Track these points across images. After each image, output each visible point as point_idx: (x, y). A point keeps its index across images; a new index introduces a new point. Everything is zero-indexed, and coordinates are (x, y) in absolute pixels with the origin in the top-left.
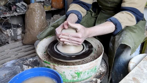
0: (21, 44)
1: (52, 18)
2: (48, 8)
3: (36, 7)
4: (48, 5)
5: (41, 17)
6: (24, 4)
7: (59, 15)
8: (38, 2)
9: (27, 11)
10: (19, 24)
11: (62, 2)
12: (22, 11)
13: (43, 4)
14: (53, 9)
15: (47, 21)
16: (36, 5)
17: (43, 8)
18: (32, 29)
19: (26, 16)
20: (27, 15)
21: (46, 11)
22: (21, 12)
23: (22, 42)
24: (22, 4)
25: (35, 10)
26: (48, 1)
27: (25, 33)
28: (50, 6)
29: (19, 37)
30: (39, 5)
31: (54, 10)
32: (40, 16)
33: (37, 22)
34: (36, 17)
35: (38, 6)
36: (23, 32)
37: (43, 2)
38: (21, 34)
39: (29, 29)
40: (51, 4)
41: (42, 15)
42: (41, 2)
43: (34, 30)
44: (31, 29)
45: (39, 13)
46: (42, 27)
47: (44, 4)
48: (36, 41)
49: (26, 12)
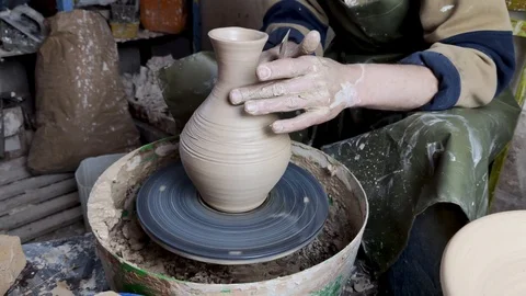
0: (21, 173)
1: (143, 69)
2: (127, 32)
3: (78, 26)
4: (125, 21)
5: (102, 66)
6: (32, 13)
7: (170, 56)
8: (87, 8)
9: (44, 41)
10: (13, 94)
11: (180, 10)
12: (25, 43)
13: (105, 13)
14: (146, 35)
15: (124, 81)
16: (81, 17)
17: (108, 30)
18: (64, 112)
19: (39, 60)
20: (45, 58)
21: (118, 40)
22: (17, 47)
23: (25, 164)
24: (24, 15)
25: (77, 37)
26: (128, 3)
27: (34, 130)
28: (136, 24)
29: (12, 146)
30: (94, 18)
31: (151, 39)
32: (96, 61)
33: (83, 84)
34: (82, 67)
35: (88, 23)
36: (30, 125)
37: (108, 7)
38: (19, 134)
39: (53, 114)
40: (139, 14)
41: (104, 58)
42: (98, 7)
43: (74, 115)
44: (60, 114)
45: (92, 50)
46: (103, 104)
47: (111, 16)
48: (83, 162)
49: (39, 45)
